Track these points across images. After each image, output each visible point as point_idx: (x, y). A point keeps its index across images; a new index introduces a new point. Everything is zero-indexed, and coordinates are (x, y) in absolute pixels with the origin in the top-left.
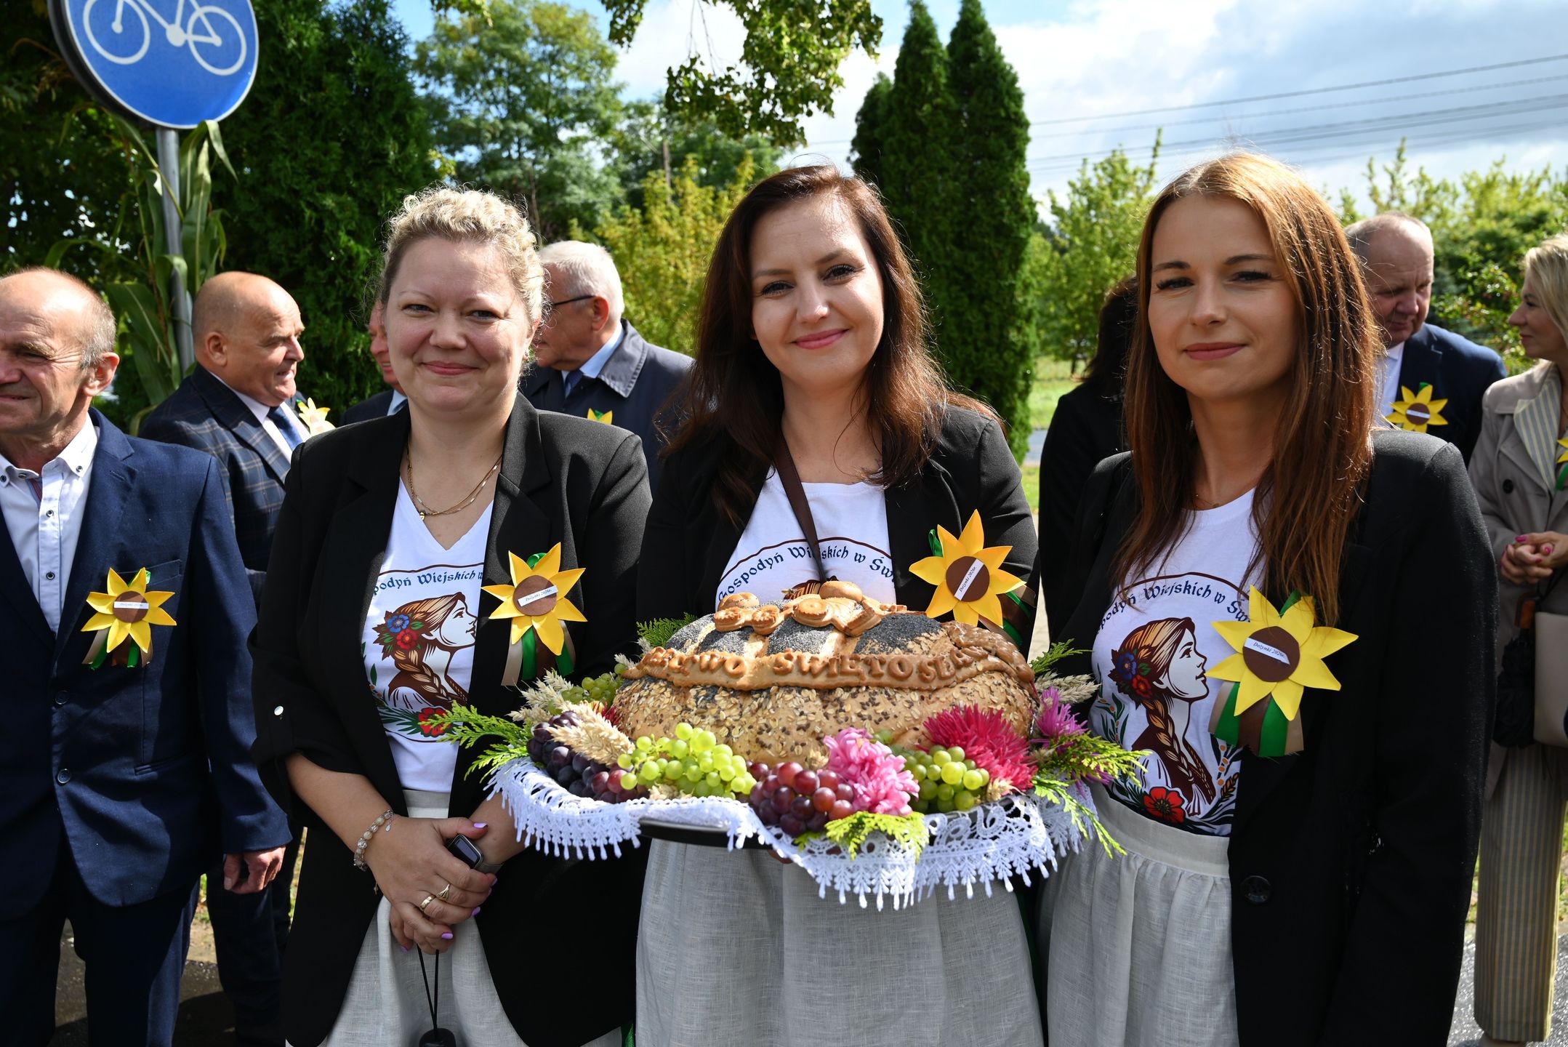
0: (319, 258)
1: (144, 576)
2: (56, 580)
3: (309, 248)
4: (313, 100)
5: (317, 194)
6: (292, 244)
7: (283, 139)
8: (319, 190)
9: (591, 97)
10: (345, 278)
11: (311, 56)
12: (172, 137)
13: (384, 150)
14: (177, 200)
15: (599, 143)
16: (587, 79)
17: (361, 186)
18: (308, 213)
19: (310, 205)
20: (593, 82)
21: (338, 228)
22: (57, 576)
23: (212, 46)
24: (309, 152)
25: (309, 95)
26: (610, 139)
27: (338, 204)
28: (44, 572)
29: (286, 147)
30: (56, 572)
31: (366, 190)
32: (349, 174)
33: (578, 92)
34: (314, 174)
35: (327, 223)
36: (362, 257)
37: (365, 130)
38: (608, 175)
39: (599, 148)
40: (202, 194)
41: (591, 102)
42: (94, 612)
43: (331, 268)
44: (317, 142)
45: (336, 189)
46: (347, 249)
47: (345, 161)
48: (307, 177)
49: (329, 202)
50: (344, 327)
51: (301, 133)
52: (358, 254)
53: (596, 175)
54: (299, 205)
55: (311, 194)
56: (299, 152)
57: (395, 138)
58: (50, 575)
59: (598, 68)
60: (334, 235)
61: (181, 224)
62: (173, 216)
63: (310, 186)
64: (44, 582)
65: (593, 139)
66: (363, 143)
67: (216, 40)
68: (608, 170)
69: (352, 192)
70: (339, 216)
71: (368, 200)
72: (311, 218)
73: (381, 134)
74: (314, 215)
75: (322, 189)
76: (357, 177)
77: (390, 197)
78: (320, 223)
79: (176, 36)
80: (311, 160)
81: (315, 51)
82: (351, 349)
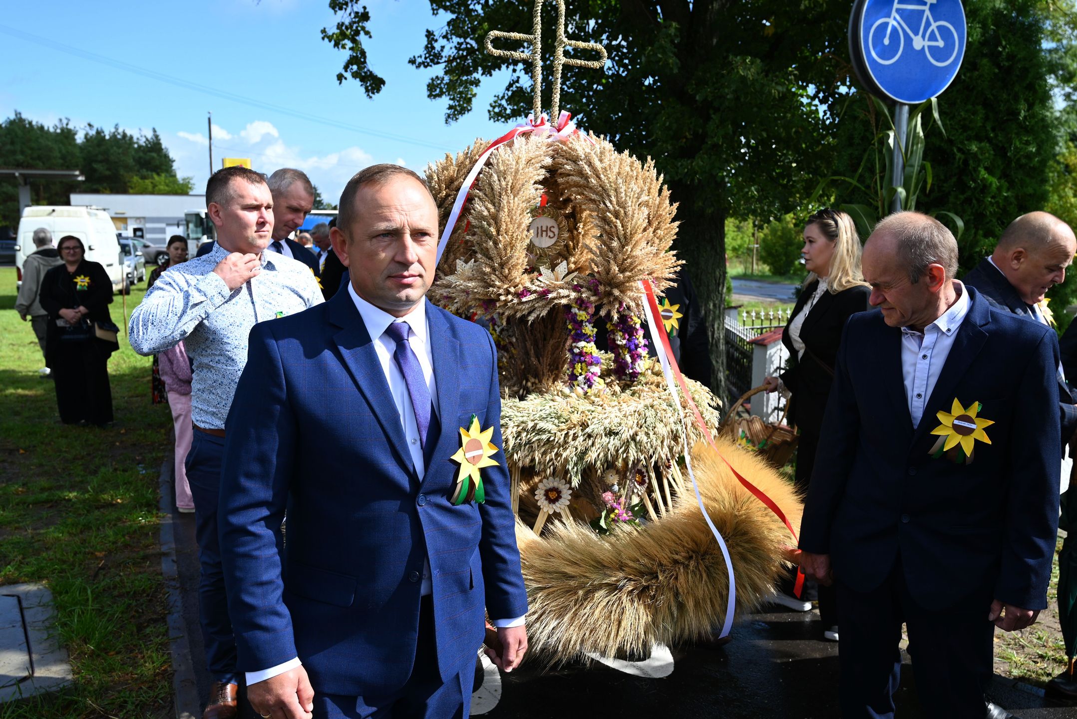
0: (962, 186)
1: (976, 407)
2: (922, 399)
3: (954, 179)
4: (970, 78)
5: (966, 142)
6: (942, 177)
7: (946, 106)
8: (968, 140)
9: (1061, 53)
10: (978, 200)
11: (974, 47)
12: (906, 108)
13: (1017, 109)
14: (903, 150)
15: (1063, 89)
16: (1059, 40)
17: (996, 136)
18: (959, 155)
19: (960, 150)
20: (1065, 42)
21: (979, 166)
22: (923, 396)
23: (938, 47)
24: (962, 113)
25: (968, 75)
26: (1072, 85)
27: (979, 148)
28: (915, 393)
29: (947, 111)
30: (923, 394)
31: (1000, 138)
32: (989, 128)
33: (1050, 51)
34: (965, 128)
35: (971, 162)
36: (994, 185)
37: (1005, 96)
38: (1068, 113)
39: (1063, 92)
40: (919, 145)
41: (1061, 58)
42: (940, 423)
43: (969, 193)
44: (970, 107)
45: (979, 139)
46: (984, 179)
47: (987, 118)
48: (960, 131)
49: (974, 148)
50: (976, 234)
51: (959, 101)
52: (991, 184)
53: (1058, 114)
54: (952, 150)
55: (962, 143)
56: (956, 114)
57: (1026, 100)
58: (919, 395)
59: (1070, 31)
60: (976, 170)
61: (904, 167)
62: (899, 161)
63: (962, 137)
64: (915, 399)
65: (1057, 86)
66: (1002, 105)
67: (941, 44)
68: (1068, 109)
69: (989, 140)
70: (980, 157)
71: (1000, 145)
72: (960, 159)
73: (1016, 99)
74: (963, 157)
75: (969, 139)
76: (993, 129)
77: (1018, 143)
78: (966, 163)
79: (918, 43)
80: (964, 119)
81: (977, 43)
82: (978, 249)
